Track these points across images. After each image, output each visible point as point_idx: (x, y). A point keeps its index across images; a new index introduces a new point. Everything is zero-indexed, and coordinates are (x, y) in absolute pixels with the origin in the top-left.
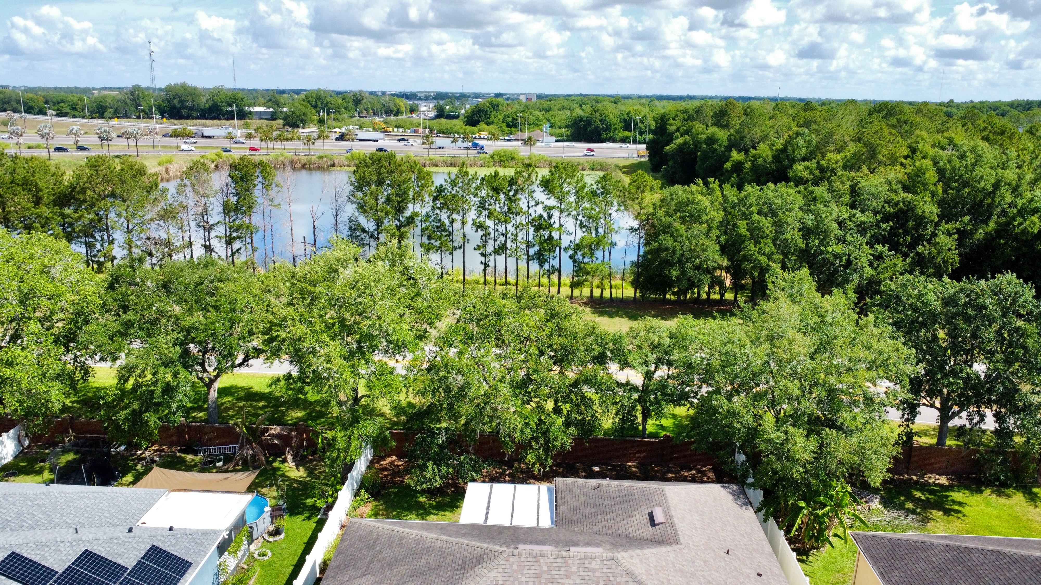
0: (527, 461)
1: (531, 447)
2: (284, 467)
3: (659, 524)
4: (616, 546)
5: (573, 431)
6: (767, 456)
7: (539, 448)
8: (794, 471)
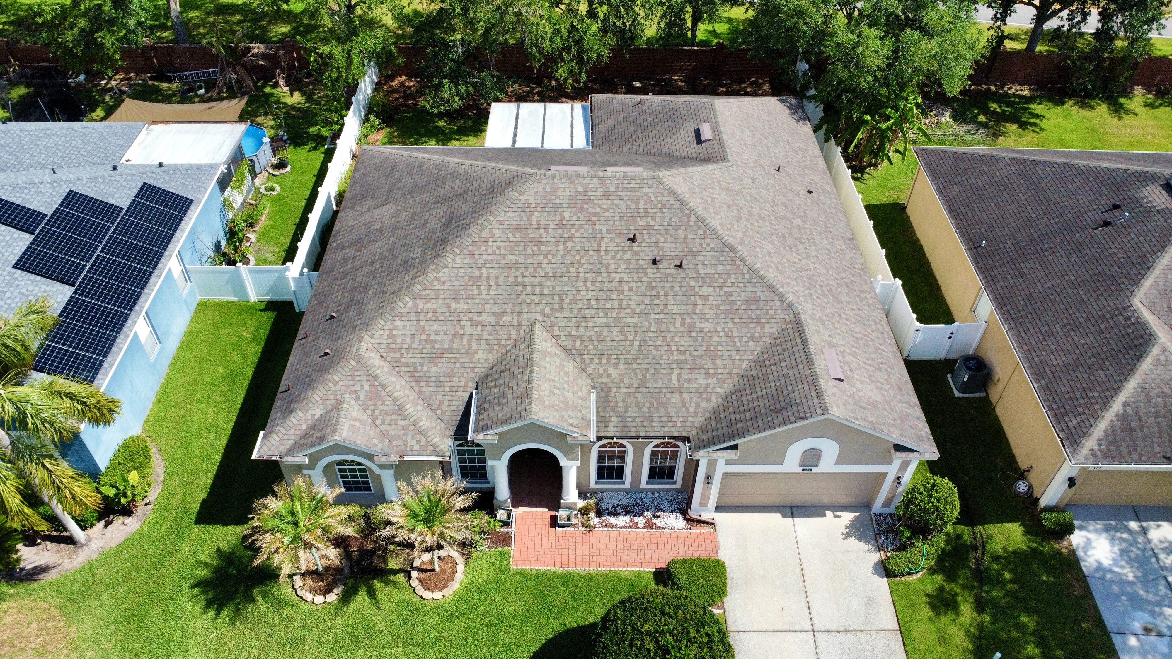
0: (558, 75)
1: (563, 60)
2: (277, 91)
3: (706, 141)
4: (658, 165)
5: (610, 39)
6: (833, 63)
7: (572, 60)
8: (861, 80)
